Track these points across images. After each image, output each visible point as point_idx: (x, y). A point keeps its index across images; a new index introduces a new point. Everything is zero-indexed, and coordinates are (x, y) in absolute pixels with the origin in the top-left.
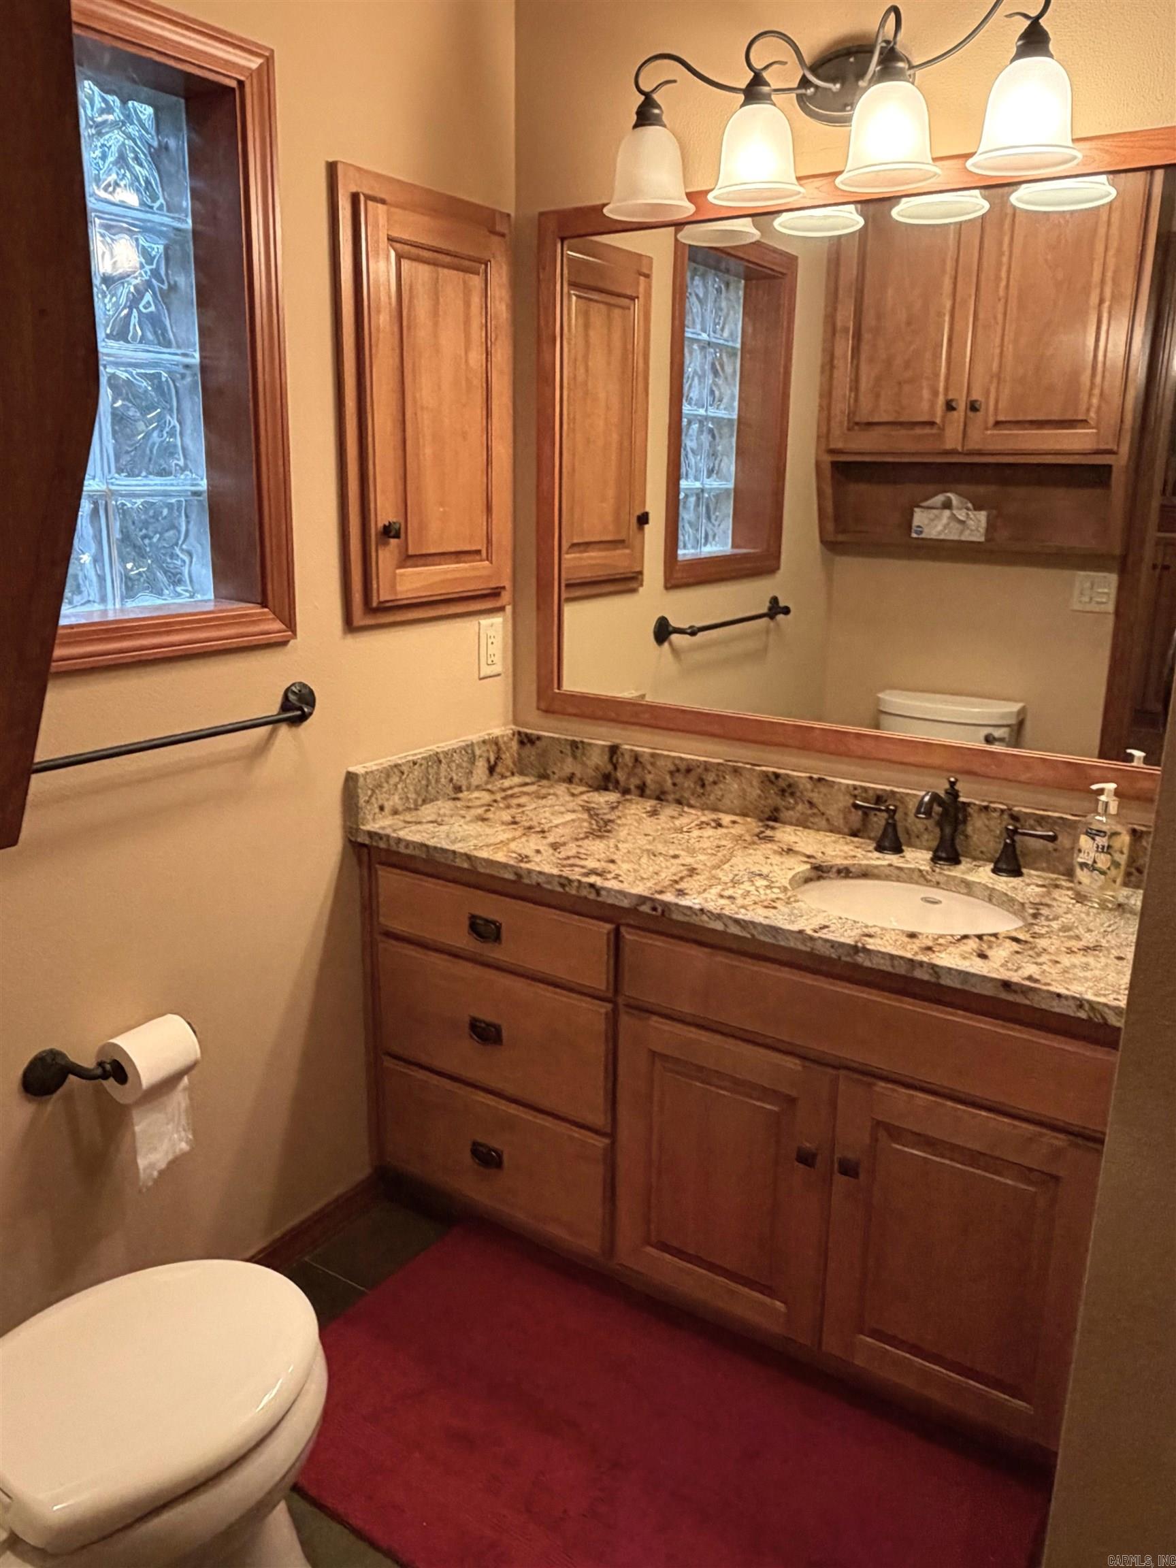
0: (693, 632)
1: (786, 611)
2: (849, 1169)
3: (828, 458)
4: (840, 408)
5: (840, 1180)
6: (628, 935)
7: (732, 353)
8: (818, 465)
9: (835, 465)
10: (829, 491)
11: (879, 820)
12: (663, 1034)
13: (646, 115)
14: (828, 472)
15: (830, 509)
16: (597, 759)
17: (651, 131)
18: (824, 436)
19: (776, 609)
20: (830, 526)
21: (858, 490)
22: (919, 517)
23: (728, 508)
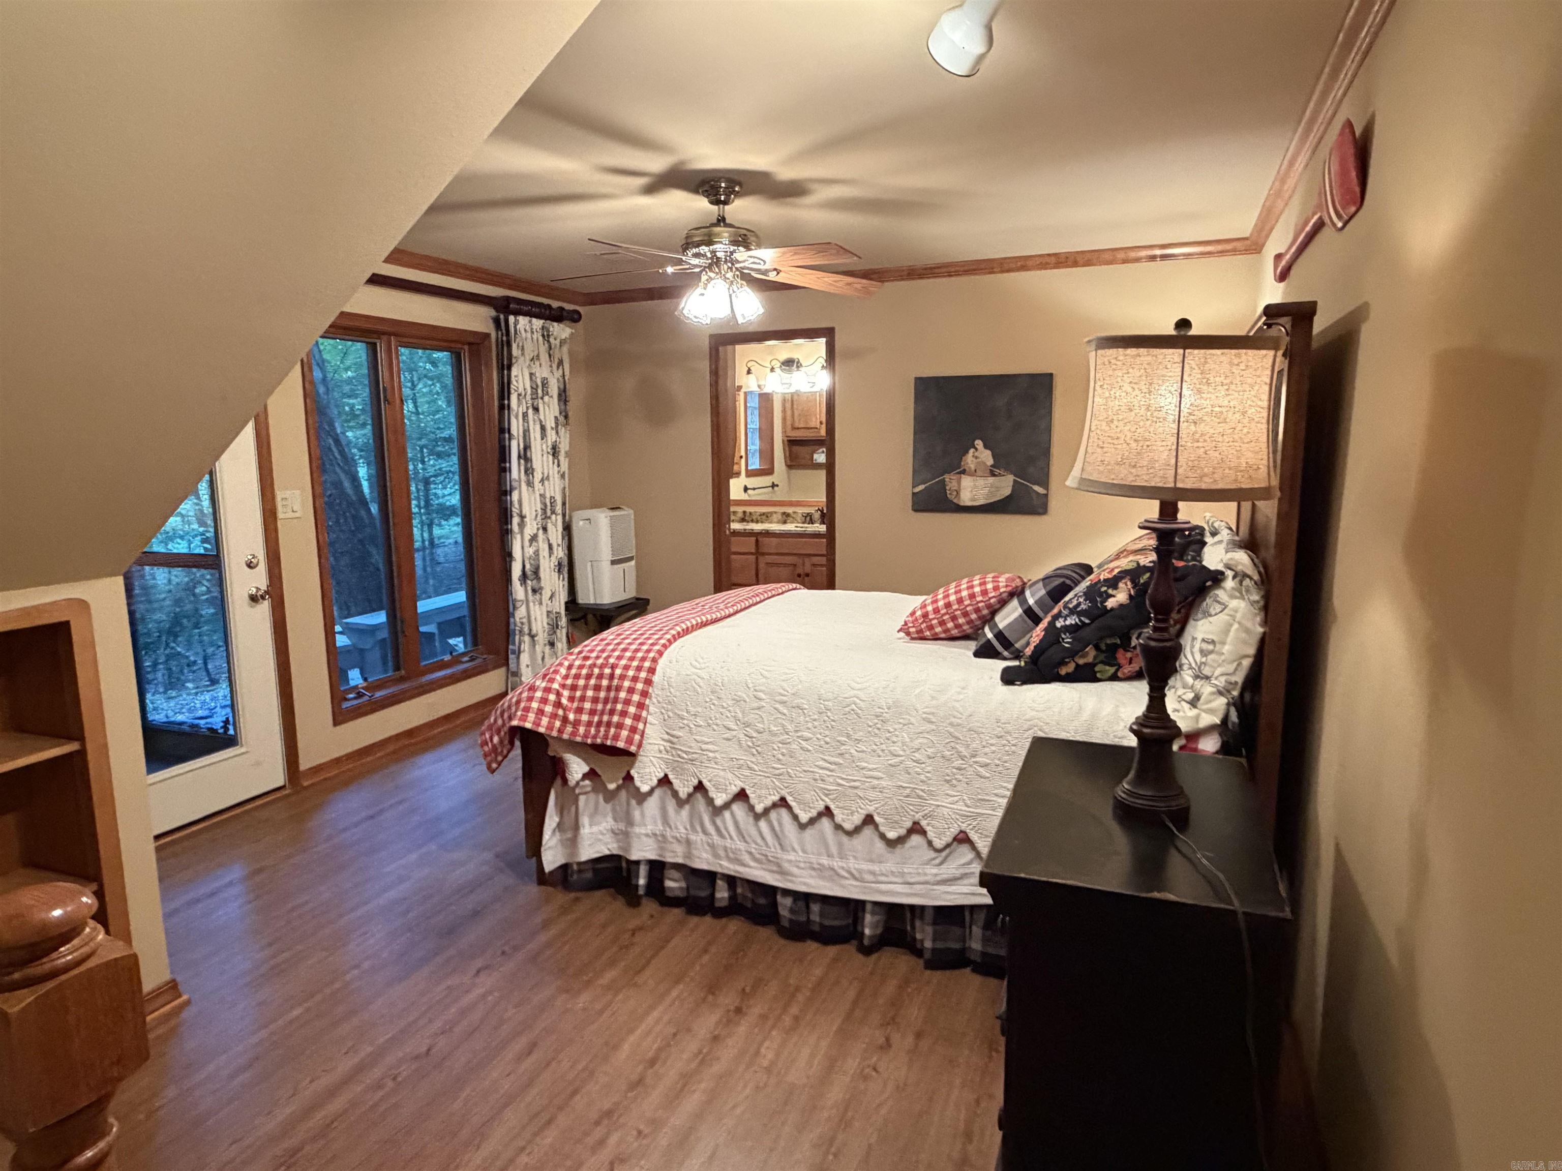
0: (754, 489)
1: (777, 486)
2: (807, 575)
3: (786, 439)
4: (789, 423)
5: (806, 578)
6: (760, 539)
7: (755, 408)
8: (783, 441)
9: (789, 441)
10: (787, 449)
11: (808, 519)
12: (769, 559)
13: (749, 372)
14: (786, 443)
15: (788, 454)
16: (740, 515)
17: (750, 375)
18: (784, 432)
19: (774, 486)
20: (788, 459)
21: (796, 449)
22: (815, 456)
23: (757, 455)
